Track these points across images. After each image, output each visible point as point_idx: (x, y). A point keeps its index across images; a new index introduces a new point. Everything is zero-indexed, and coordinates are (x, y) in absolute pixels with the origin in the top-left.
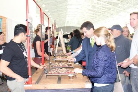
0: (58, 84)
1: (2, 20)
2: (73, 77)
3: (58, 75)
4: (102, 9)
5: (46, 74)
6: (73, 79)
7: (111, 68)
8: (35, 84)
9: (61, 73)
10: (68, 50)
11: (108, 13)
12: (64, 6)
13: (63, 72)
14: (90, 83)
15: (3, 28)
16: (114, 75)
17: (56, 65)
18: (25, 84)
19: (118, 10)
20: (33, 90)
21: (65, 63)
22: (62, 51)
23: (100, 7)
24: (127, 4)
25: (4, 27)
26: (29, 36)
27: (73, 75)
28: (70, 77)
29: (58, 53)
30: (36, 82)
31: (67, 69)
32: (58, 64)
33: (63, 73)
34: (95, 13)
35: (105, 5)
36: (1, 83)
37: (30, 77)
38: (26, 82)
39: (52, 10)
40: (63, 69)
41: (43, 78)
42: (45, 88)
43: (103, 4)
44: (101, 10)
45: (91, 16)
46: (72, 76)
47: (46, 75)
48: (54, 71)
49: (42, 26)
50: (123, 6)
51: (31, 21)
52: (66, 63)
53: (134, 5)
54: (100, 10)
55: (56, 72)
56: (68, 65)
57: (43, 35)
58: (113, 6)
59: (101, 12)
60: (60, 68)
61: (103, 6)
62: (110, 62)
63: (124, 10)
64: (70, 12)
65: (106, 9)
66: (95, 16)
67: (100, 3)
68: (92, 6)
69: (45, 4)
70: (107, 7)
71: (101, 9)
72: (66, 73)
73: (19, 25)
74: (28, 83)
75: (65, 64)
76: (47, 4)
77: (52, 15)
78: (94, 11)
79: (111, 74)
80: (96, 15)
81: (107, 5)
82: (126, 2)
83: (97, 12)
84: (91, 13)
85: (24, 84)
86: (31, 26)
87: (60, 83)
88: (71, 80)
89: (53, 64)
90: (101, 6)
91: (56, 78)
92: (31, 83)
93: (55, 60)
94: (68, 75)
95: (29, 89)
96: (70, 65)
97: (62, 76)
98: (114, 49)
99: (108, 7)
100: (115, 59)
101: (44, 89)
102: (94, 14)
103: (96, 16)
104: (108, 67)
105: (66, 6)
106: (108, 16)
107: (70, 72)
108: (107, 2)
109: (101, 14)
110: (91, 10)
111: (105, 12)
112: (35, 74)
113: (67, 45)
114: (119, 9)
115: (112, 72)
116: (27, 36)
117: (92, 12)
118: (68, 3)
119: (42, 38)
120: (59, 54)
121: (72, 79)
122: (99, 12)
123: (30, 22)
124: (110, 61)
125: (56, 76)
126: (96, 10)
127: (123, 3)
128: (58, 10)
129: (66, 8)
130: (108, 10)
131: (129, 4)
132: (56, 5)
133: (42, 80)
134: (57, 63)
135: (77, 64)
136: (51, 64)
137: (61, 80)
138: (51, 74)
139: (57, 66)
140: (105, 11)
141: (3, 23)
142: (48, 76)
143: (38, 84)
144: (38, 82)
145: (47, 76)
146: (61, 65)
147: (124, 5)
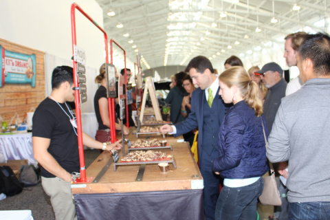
0: (136, 183)
1: (35, 57)
2: (168, 168)
3: (140, 165)
4: (238, 30)
5: (116, 162)
6: (168, 172)
7: (256, 147)
8: (93, 182)
9: (144, 160)
10: (164, 113)
11: (250, 37)
12: (162, 25)
13: (147, 157)
14: (200, 179)
15: (39, 74)
16: (260, 160)
17: (137, 143)
18: (74, 183)
19: (269, 30)
20: (89, 194)
21: (155, 139)
22: (154, 115)
23: (233, 26)
24: (287, 18)
25: (39, 72)
26: (78, 88)
27: (169, 163)
28: (161, 168)
29: (147, 120)
30: (95, 179)
31: (157, 152)
32: (142, 142)
33: (149, 159)
34: (223, 37)
35: (244, 21)
36: (36, 182)
37: (82, 169)
38: (75, 179)
39: (137, 34)
40: (149, 152)
41: (109, 170)
42: (113, 190)
43: (238, 20)
44: (236, 31)
45: (216, 44)
46: (167, 165)
47: (115, 164)
48: (131, 156)
49: (109, 68)
50: (280, 22)
51: (81, 59)
52: (158, 141)
53: (301, 20)
54: (234, 31)
55: (134, 158)
56: (161, 144)
57: (112, 85)
58: (260, 24)
59: (236, 35)
60: (143, 150)
61: (241, 23)
62: (251, 134)
63: (282, 31)
64: (173, 37)
65: (246, 29)
66: (223, 43)
67: (234, 18)
68: (218, 24)
69: (123, 23)
70: (247, 26)
71: (235, 29)
72: (154, 160)
73: (59, 67)
74: (79, 181)
75: (155, 141)
76: (127, 22)
77: (136, 44)
78: (222, 34)
79: (255, 159)
80: (225, 41)
81: (247, 22)
82: (285, 14)
83: (227, 35)
84: (216, 39)
85: (72, 182)
86: (81, 69)
87: (141, 180)
88: (164, 173)
89: (133, 142)
90: (235, 22)
91: (134, 171)
92: (85, 181)
93: (138, 134)
94: (157, 164)
95: (82, 192)
96: (165, 144)
97: (148, 166)
98: (261, 110)
99: (249, 25)
100: (262, 128)
101: (110, 191)
102: (221, 40)
103: (226, 43)
104: (248, 145)
105: (165, 26)
106: (249, 44)
107: (163, 158)
108: (248, 16)
109: (236, 39)
110: (216, 33)
111: (244, 35)
112: (95, 163)
113: (164, 104)
114: (272, 28)
115: (258, 155)
116: (74, 89)
117: (218, 36)
118: (168, 20)
119: (110, 92)
120: (147, 122)
121: (166, 171)
122: (231, 36)
123: (78, 61)
124: (252, 132)
125: (135, 167)
126: (225, 31)
127: (279, 16)
128: (149, 34)
129: (166, 28)
130: (249, 31)
131: (292, 18)
132: (145, 24)
133: (107, 176)
134: (139, 141)
135: (181, 141)
136: (128, 142)
137: (145, 173)
138: (126, 162)
139: (139, 145)
140: (242, 32)
141: (39, 64)
142: (119, 167)
143: (97, 182)
144: (98, 179)
145: (117, 166)
146: (147, 143)
147: (281, 20)
